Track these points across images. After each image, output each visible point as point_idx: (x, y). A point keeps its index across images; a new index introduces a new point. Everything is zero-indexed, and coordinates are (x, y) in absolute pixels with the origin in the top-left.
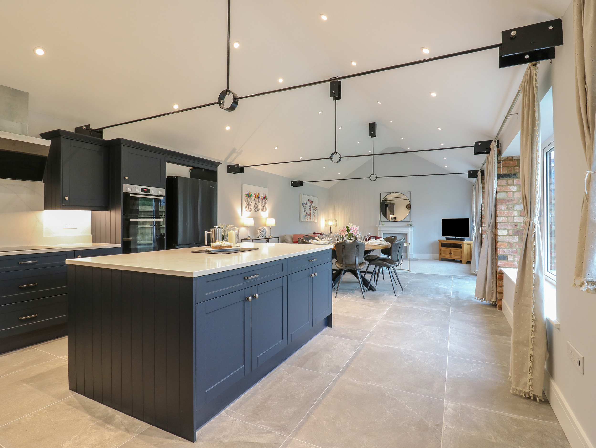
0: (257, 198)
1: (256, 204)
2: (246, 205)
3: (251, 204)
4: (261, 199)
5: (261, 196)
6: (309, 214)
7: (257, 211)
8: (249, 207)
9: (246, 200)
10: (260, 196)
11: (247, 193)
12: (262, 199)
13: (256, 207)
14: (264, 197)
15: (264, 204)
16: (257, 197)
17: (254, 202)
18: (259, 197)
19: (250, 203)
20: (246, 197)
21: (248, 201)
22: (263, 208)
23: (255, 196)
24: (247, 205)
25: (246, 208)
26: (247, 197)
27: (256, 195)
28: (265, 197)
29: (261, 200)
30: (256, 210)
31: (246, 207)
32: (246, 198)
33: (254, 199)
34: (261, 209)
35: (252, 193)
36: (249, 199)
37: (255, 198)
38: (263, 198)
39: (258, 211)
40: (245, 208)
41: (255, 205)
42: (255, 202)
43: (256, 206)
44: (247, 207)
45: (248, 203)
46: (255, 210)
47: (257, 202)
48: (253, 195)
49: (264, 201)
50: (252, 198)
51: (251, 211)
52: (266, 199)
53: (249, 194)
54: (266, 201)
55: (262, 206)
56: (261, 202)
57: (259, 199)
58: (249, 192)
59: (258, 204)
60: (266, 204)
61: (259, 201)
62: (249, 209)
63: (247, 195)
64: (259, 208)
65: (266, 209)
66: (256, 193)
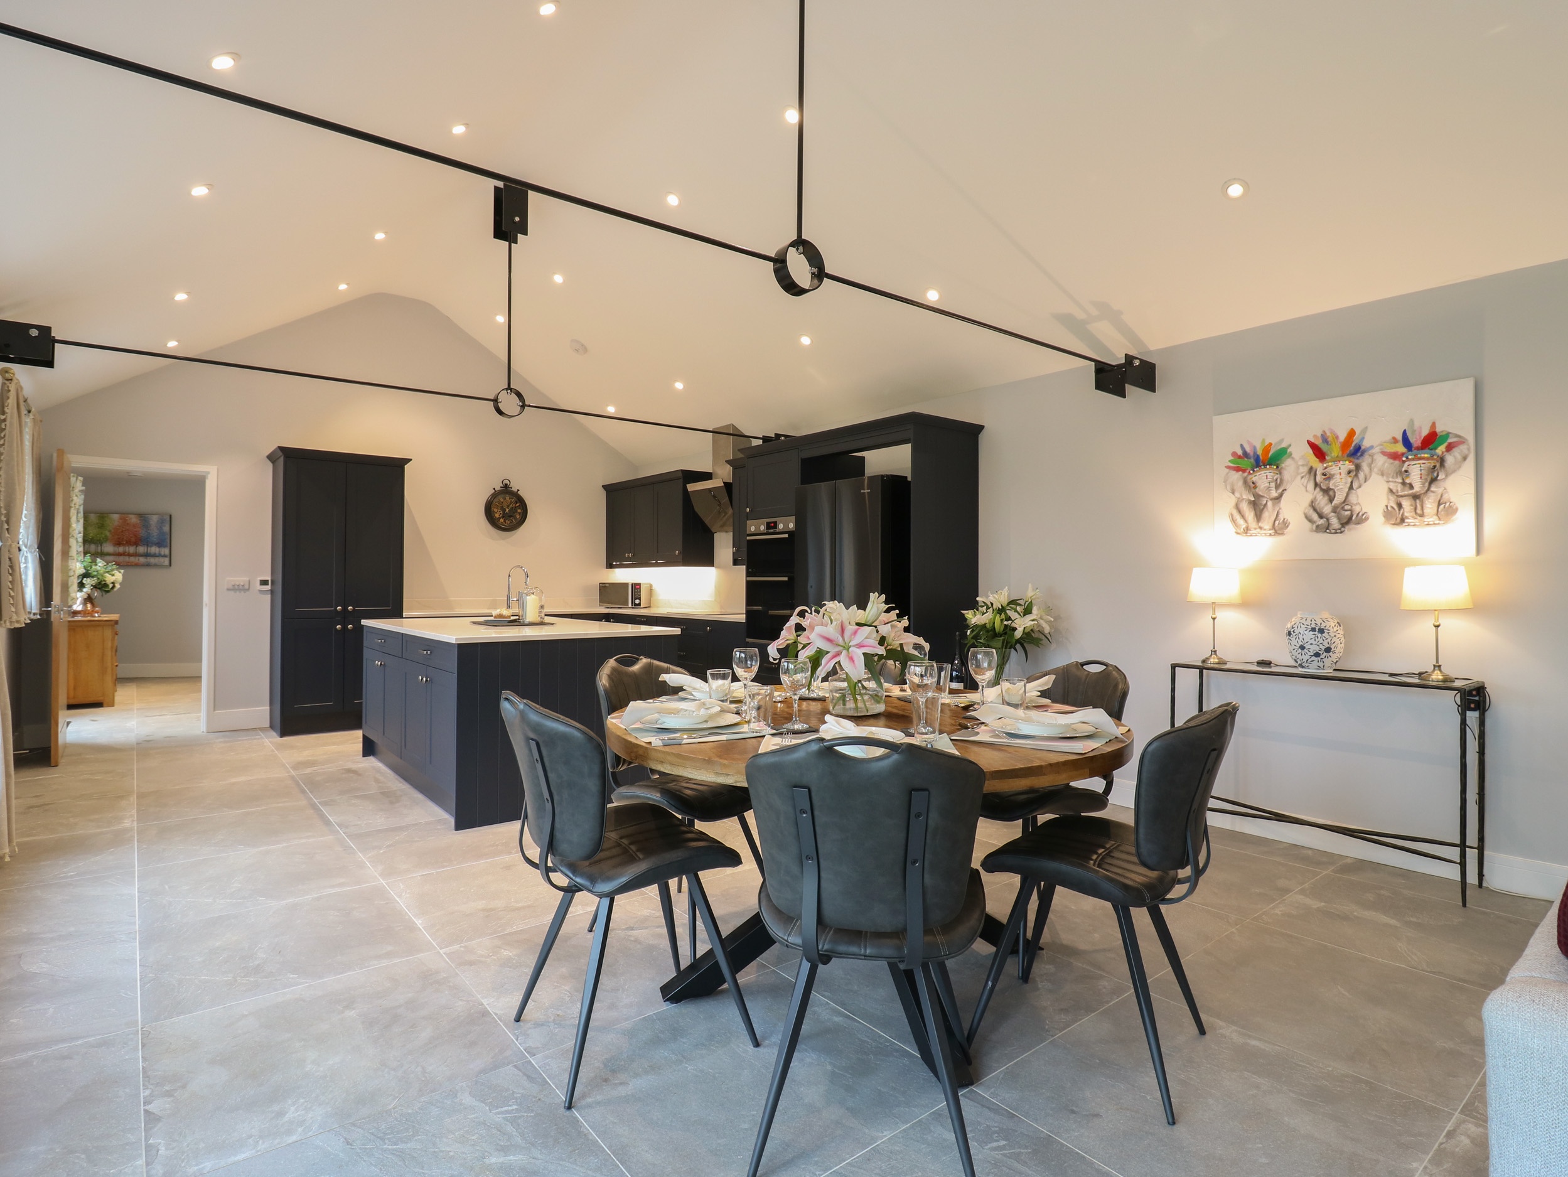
0: (1337, 460)
1: (1326, 491)
2: (1237, 507)
3: (1278, 498)
4: (1381, 461)
5: (1378, 439)
7: (1335, 522)
8: (1266, 514)
9: (1241, 483)
10: (1366, 444)
11: (1240, 452)
12: (1395, 456)
13: (1327, 509)
14: (1417, 443)
15: (1415, 479)
16: (1334, 451)
17: (1311, 485)
18: (1354, 451)
19: (1274, 494)
20: (1238, 469)
21: (1251, 486)
22: (1406, 504)
23: (1320, 454)
24: (1245, 507)
25: (1241, 521)
26: (1244, 471)
27: (1324, 447)
28: (1431, 440)
29: (1377, 462)
31: (1237, 517)
32: (1236, 477)
33: (1305, 469)
34: (1388, 514)
35: (1284, 445)
36: (1263, 478)
37: (1319, 467)
38: (1403, 449)
39: (1351, 526)
40: (1233, 521)
41: (1322, 501)
42: (1316, 485)
43: (1331, 500)
44: (1243, 517)
45: (1258, 497)
46: (1321, 522)
47: (1340, 483)
48: (1301, 453)
49: (1416, 472)
50: (1288, 466)
51: (1282, 534)
52: (1450, 448)
53: (1260, 452)
54: (1442, 461)
55: (1402, 496)
56: (1382, 475)
57: (1357, 461)
58: (1256, 443)
59: (1351, 488)
60: (1444, 479)
61: (1356, 475)
62: (1266, 523)
63: (1239, 460)
64: (1357, 509)
65: (1446, 510)
66: (1328, 434)
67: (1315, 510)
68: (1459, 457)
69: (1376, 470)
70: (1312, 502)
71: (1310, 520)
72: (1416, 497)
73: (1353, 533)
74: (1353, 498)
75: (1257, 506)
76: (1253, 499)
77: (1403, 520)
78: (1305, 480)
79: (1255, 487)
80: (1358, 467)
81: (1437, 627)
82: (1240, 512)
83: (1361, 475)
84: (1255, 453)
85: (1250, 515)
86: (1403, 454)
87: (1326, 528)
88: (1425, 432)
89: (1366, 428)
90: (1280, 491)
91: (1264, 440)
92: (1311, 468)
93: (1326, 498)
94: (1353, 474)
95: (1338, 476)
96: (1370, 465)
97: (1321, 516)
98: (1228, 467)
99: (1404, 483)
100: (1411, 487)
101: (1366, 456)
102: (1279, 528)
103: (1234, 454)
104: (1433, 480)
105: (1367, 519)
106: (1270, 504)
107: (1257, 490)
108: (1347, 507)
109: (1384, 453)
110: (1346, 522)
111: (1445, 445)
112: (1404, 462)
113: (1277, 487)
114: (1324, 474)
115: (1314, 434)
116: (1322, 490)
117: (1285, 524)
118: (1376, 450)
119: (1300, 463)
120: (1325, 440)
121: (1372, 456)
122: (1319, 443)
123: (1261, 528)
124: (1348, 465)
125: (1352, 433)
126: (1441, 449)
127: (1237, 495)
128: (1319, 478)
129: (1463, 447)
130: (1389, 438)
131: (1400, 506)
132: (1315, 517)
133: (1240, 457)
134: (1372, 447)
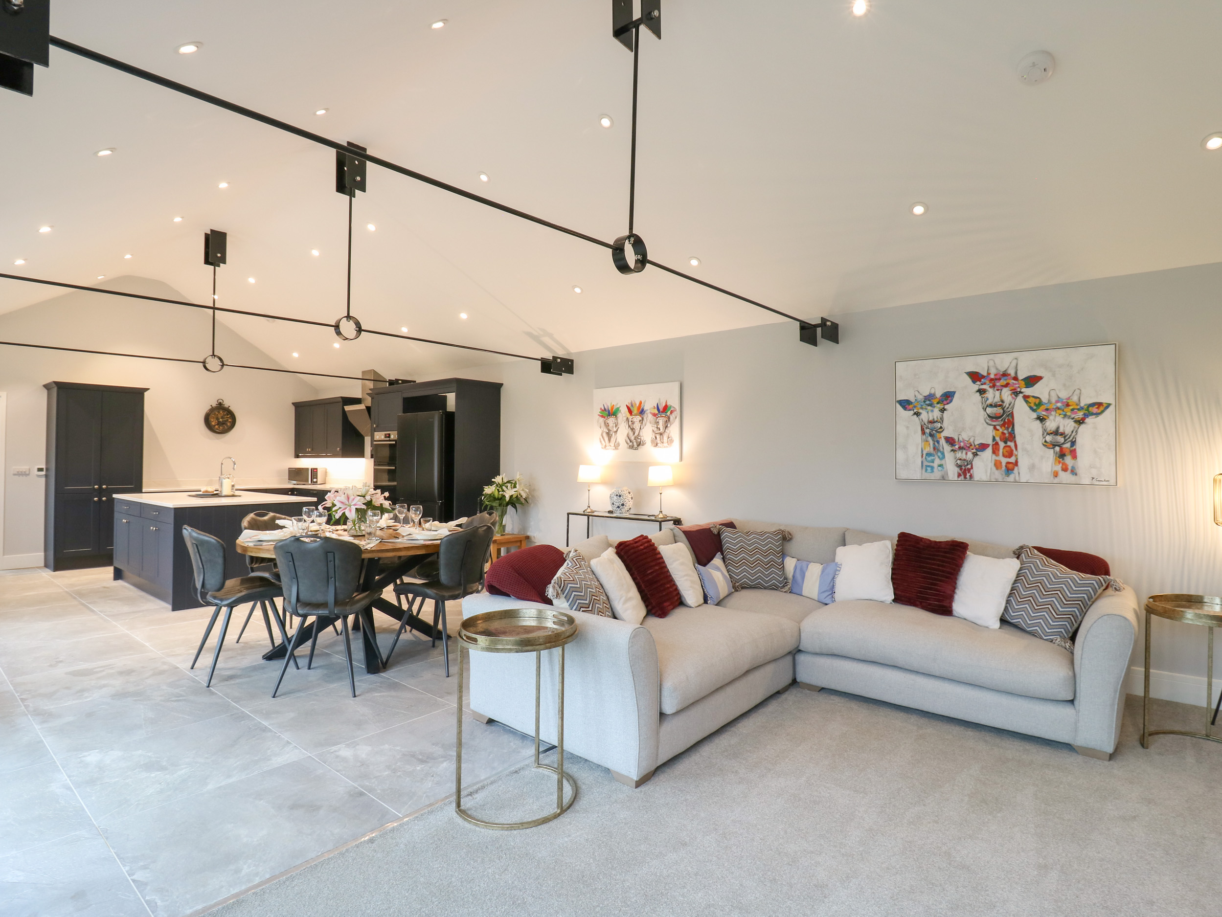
1: (632, 429)
3: (616, 432)
4: (650, 416)
5: (649, 407)
6: (983, 447)
7: (635, 446)
8: (612, 439)
9: (603, 423)
10: (645, 409)
12: (654, 415)
13: (633, 438)
14: (661, 409)
15: (661, 426)
16: (635, 411)
17: (627, 426)
18: (642, 412)
19: (615, 430)
20: (602, 416)
21: (607, 425)
22: (658, 437)
23: (630, 412)
24: (605, 435)
25: (603, 442)
26: (604, 418)
27: (631, 408)
28: (666, 408)
29: (649, 417)
30: (635, 444)
31: (602, 440)
32: (602, 419)
33: (625, 419)
34: (652, 442)
35: (618, 406)
36: (611, 421)
37: (630, 417)
38: (657, 412)
39: (640, 446)
40: (601, 442)
41: (631, 433)
42: (629, 426)
43: (634, 434)
44: (604, 440)
45: (609, 430)
46: (631, 444)
47: (637, 426)
48: (624, 410)
49: (661, 421)
50: (619, 415)
51: (618, 449)
52: (671, 413)
53: (610, 409)
54: (669, 418)
55: (657, 433)
56: (650, 423)
57: (642, 416)
58: (609, 405)
59: (640, 428)
60: (670, 427)
61: (642, 423)
62: (612, 444)
63: (603, 412)
64: (642, 438)
65: (670, 441)
66: (633, 402)
67: (629, 438)
68: (674, 417)
69: (648, 421)
70: (628, 434)
71: (627, 443)
72: (661, 434)
73: (641, 448)
74: (641, 434)
75: (609, 434)
76: (607, 431)
77: (657, 444)
78: (625, 423)
79: (608, 426)
80: (643, 419)
81: (661, 494)
82: (603, 437)
83: (644, 423)
84: (608, 409)
85: (606, 439)
86: (657, 414)
87: (632, 447)
88: (664, 405)
89: (645, 401)
90: (617, 428)
91: (611, 403)
92: (627, 418)
93: (632, 433)
94: (641, 422)
95: (636, 423)
96: (646, 419)
97: (631, 442)
98: (599, 415)
99: (657, 428)
100: (660, 430)
101: (645, 414)
102: (617, 446)
103: (601, 409)
104: (666, 427)
105: (646, 443)
106: (613, 434)
107: (609, 427)
108: (639, 438)
109: (651, 413)
110: (639, 444)
111: (670, 411)
112: (657, 418)
113: (616, 426)
114: (632, 421)
115: (628, 402)
116: (631, 428)
117: (619, 445)
118: (648, 412)
119: (624, 415)
120: (632, 406)
121: (647, 414)
122: (630, 406)
123: (610, 446)
124: (639, 418)
125: (641, 403)
126: (669, 413)
127: (602, 429)
128: (630, 423)
129: (675, 412)
130: (652, 406)
131: (656, 438)
132: (629, 441)
133: (603, 411)
134: (647, 410)
